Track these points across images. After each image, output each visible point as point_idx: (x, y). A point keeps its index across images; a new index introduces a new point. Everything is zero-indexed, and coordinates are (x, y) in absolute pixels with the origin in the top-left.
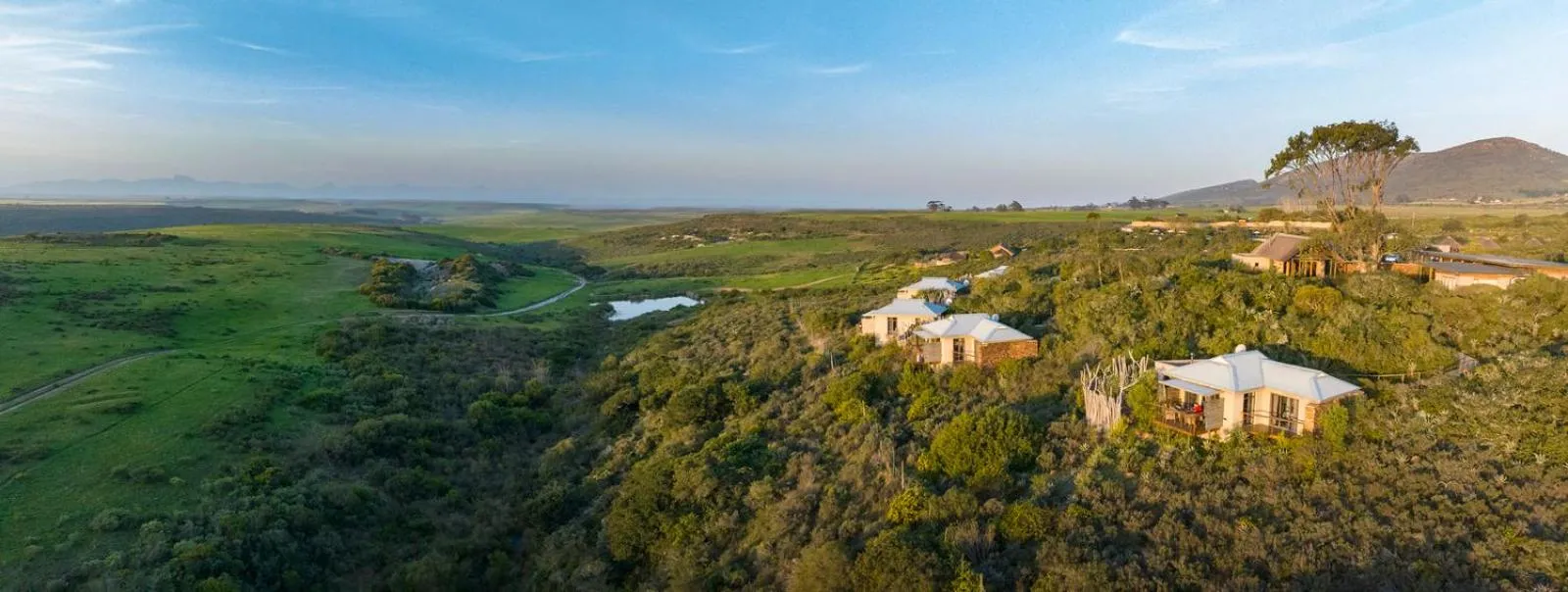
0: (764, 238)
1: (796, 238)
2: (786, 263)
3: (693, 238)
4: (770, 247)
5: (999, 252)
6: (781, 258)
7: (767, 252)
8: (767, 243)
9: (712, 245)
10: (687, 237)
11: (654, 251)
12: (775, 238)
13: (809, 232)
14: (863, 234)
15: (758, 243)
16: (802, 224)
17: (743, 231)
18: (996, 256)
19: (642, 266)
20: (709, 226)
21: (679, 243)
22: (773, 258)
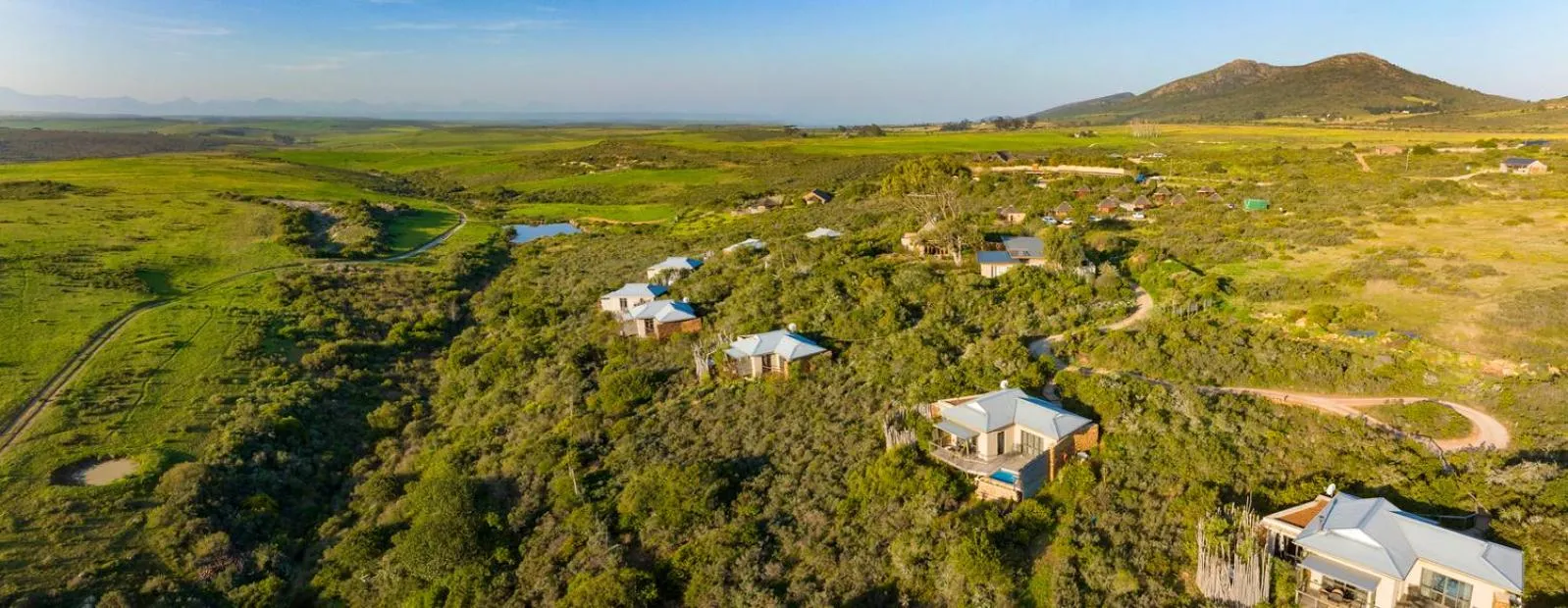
0: (646, 167)
1: (672, 168)
2: (658, 193)
3: (587, 165)
4: (646, 177)
5: (811, 199)
6: (655, 187)
7: (644, 182)
8: (648, 172)
9: (601, 173)
10: (582, 163)
11: (554, 177)
12: (654, 167)
13: (685, 162)
14: (735, 166)
15: (640, 171)
16: (681, 153)
17: (628, 159)
18: (809, 203)
19: (543, 192)
20: (602, 152)
21: (576, 170)
22: (648, 189)
